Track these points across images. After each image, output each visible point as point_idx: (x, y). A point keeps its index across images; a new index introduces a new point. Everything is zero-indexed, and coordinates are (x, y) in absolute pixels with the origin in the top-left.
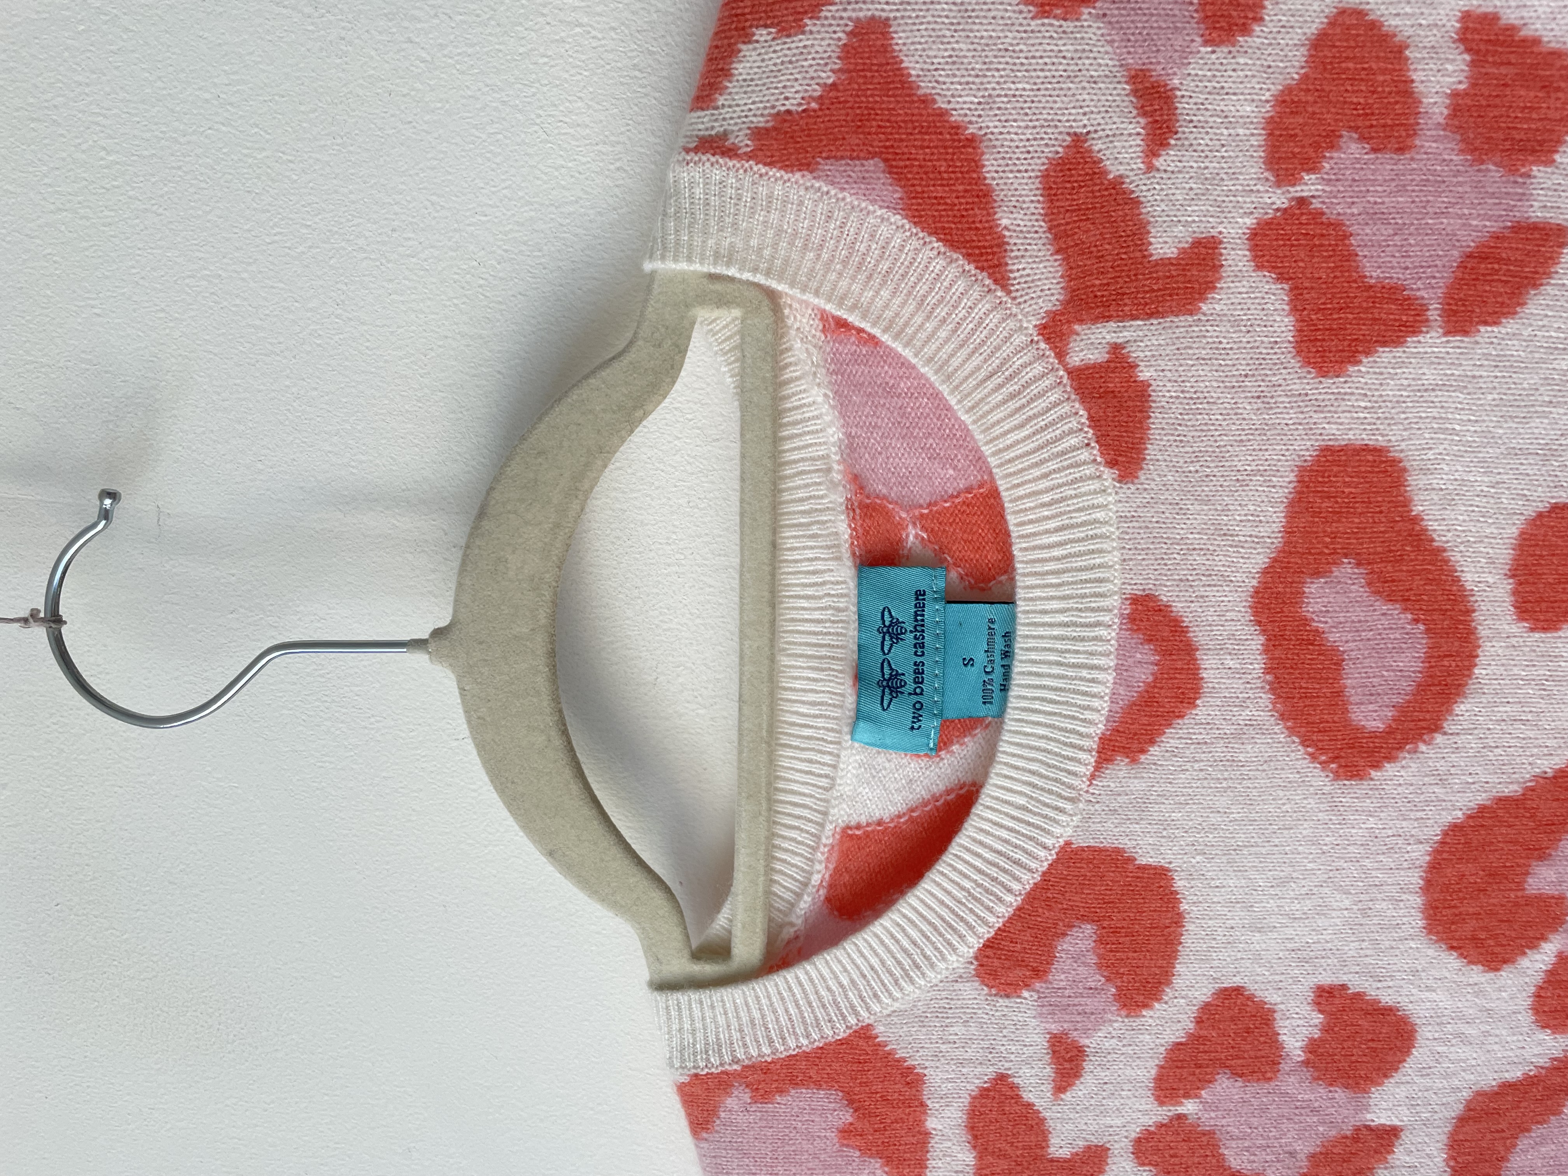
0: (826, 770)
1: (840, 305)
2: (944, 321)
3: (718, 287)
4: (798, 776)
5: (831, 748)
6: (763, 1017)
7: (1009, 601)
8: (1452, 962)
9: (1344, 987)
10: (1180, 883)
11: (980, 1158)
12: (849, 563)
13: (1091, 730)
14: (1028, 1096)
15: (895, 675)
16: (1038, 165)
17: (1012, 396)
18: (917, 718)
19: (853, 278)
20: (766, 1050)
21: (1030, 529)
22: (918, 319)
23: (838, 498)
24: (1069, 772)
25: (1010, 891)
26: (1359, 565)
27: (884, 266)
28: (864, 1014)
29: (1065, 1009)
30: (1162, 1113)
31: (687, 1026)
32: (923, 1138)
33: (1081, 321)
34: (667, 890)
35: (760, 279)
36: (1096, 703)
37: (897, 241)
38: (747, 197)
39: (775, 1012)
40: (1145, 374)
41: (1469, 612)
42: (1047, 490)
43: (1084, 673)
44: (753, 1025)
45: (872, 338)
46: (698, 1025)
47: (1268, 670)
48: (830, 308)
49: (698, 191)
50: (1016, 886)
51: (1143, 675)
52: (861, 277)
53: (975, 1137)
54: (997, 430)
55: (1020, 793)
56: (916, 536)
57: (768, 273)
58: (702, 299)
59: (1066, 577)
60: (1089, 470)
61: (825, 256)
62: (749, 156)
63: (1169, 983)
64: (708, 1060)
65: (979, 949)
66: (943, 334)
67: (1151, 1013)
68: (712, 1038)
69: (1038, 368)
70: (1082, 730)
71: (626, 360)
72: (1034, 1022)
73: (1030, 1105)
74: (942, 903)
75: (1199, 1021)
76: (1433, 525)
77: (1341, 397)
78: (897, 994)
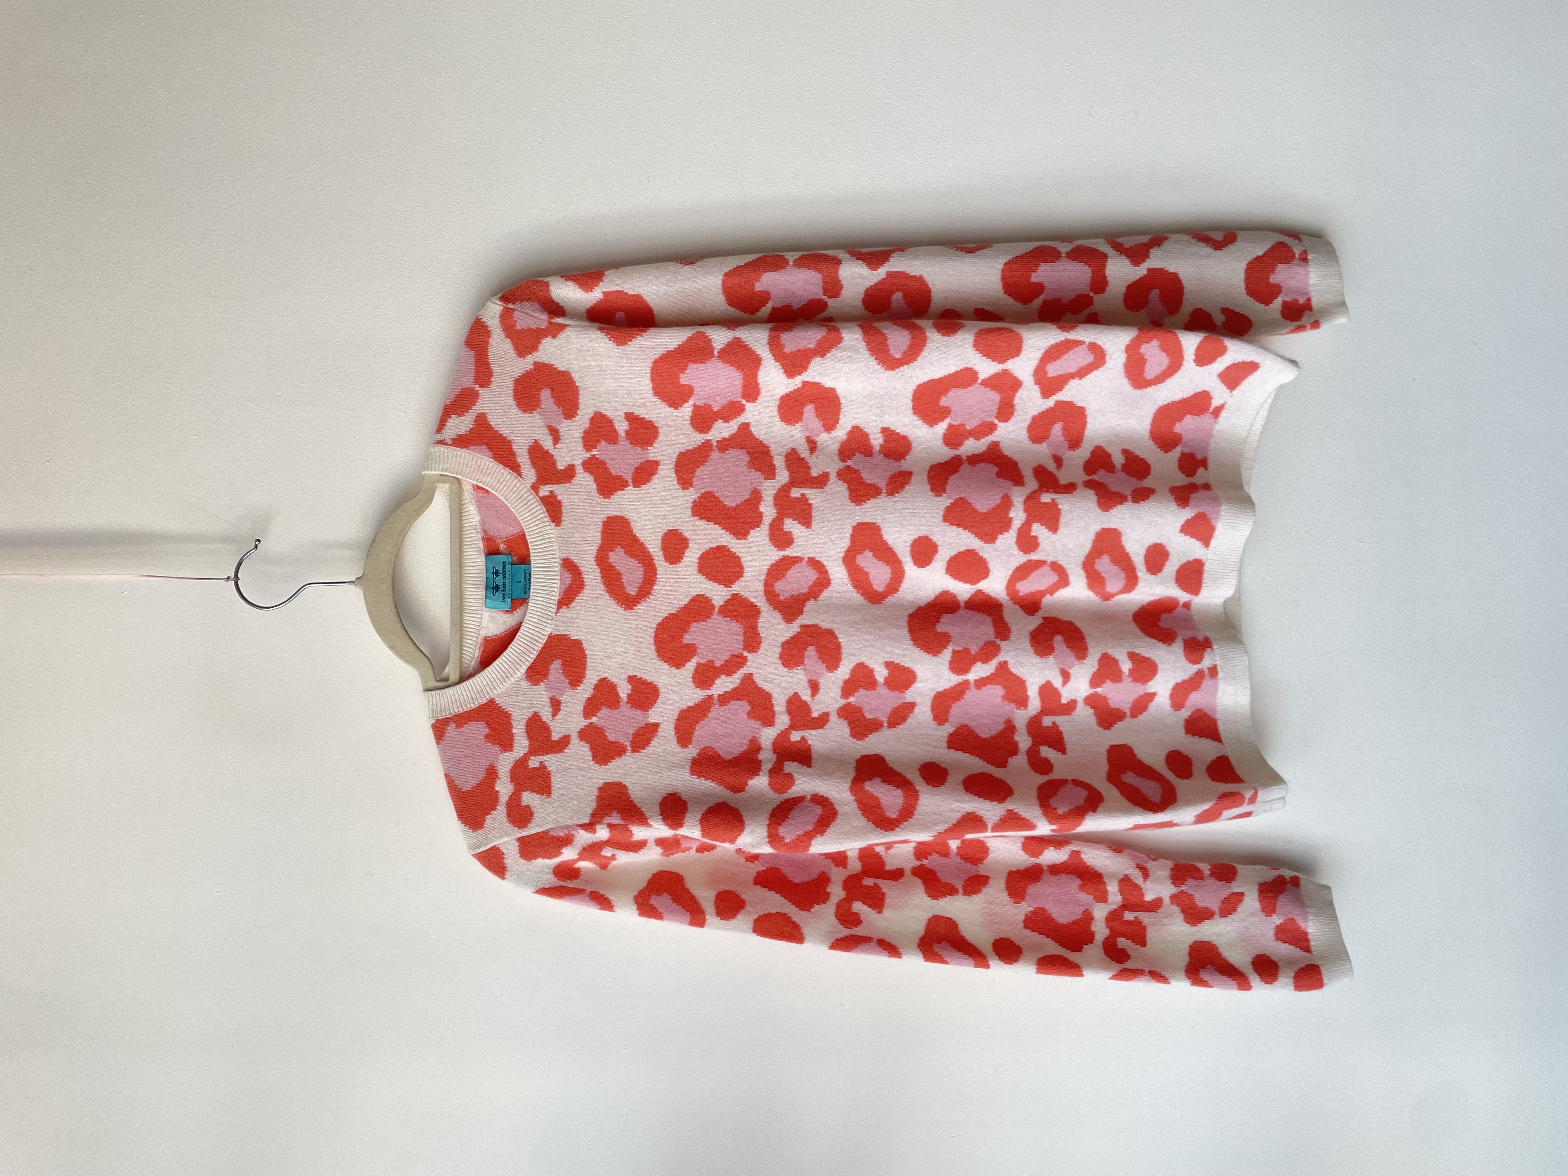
0: (479, 620)
1: (477, 482)
2: (505, 485)
3: (442, 478)
4: (470, 622)
5: (480, 612)
6: (459, 698)
7: (529, 563)
8: (666, 666)
9: (636, 676)
10: (584, 645)
11: (530, 742)
12: (483, 555)
13: (555, 598)
14: (544, 719)
15: (497, 586)
16: (527, 447)
17: (525, 504)
18: (504, 598)
19: (480, 475)
20: (460, 709)
21: (533, 540)
22: (498, 485)
23: (480, 536)
24: (549, 611)
25: (535, 650)
26: (622, 548)
27: (488, 472)
28: (491, 694)
29: (553, 688)
30: (586, 722)
31: (434, 703)
32: (512, 736)
33: (541, 485)
34: (429, 659)
35: (454, 475)
36: (555, 590)
37: (491, 465)
38: (451, 455)
39: (463, 696)
40: (559, 498)
41: (652, 560)
42: (537, 529)
43: (551, 581)
44: (456, 701)
45: (487, 491)
46: (438, 702)
47: (602, 578)
48: (474, 483)
49: (437, 454)
50: (536, 648)
51: (568, 581)
52: (483, 474)
53: (528, 735)
54: (522, 514)
55: (535, 618)
56: (503, 547)
57: (457, 474)
58: (439, 481)
59: (544, 554)
60: (548, 523)
61: (472, 469)
62: (451, 445)
63: (584, 677)
64: (441, 714)
65: (527, 670)
66: (505, 488)
67: (580, 688)
68: (443, 707)
69: (531, 497)
70: (552, 598)
71: (417, 497)
72: (544, 693)
73: (545, 722)
74: (514, 655)
75: (594, 689)
76: (640, 537)
77: (611, 504)
78: (502, 687)
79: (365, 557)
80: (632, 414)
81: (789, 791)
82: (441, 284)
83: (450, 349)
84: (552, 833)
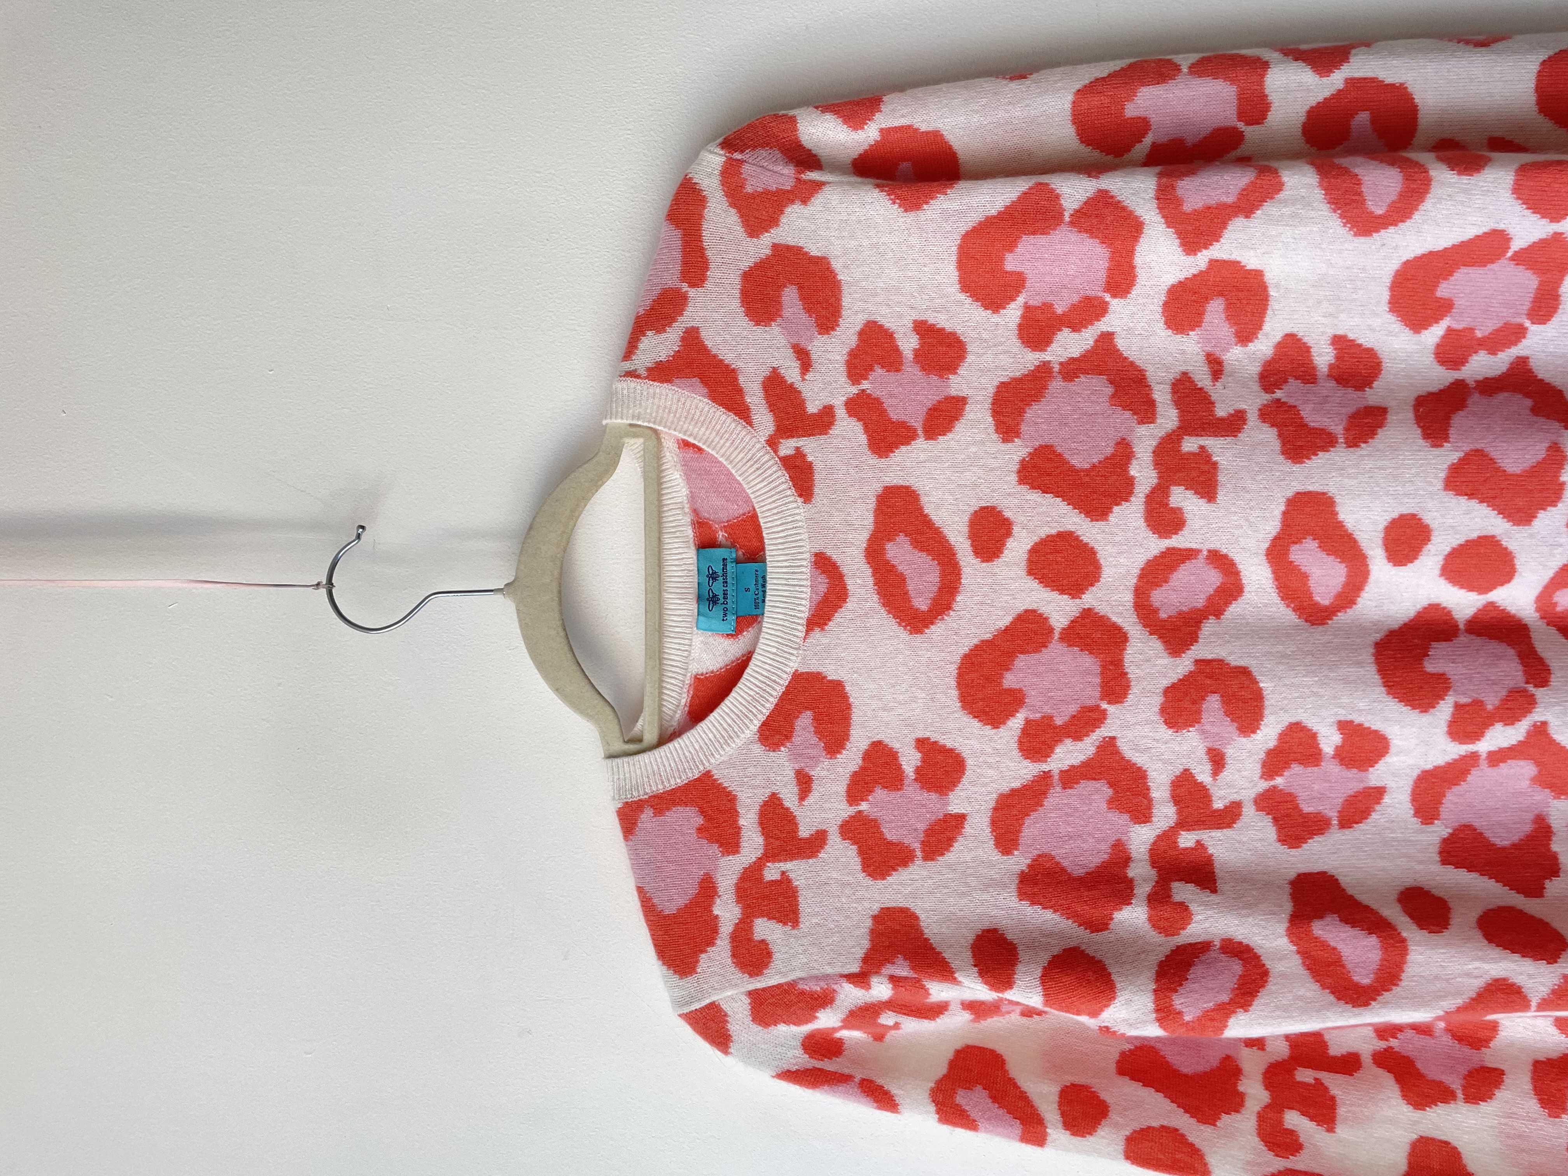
0: (687, 648)
1: (685, 434)
2: (727, 439)
3: (634, 429)
4: (673, 652)
5: (688, 636)
6: (659, 769)
7: (764, 561)
8: (976, 723)
9: (928, 739)
10: (848, 688)
11: (766, 840)
12: (693, 548)
13: (802, 615)
14: (787, 804)
15: (715, 596)
16: (761, 379)
17: (758, 469)
18: (725, 615)
19: (690, 424)
20: (661, 787)
21: (769, 525)
22: (717, 439)
23: (688, 519)
24: (794, 635)
25: (772, 696)
26: (906, 536)
27: (702, 419)
28: (707, 764)
29: (800, 755)
30: (851, 811)
31: (622, 777)
32: (738, 829)
33: (782, 438)
34: (613, 708)
35: (651, 425)
36: (803, 602)
37: (706, 409)
38: (645, 393)
39: (664, 766)
40: (810, 458)
41: (954, 554)
42: (775, 508)
43: (797, 588)
44: (654, 775)
45: (700, 450)
46: (627, 775)
47: (875, 584)
48: (681, 436)
49: (625, 392)
50: (775, 693)
51: (823, 588)
52: (693, 423)
53: (763, 829)
54: (753, 483)
55: (773, 647)
56: (723, 536)
57: (654, 423)
58: (627, 435)
59: (786, 546)
60: (792, 499)
61: (678, 415)
62: (646, 378)
63: (848, 739)
64: (632, 794)
65: (760, 727)
66: (728, 444)
67: (841, 756)
68: (634, 782)
69: (767, 457)
70: (799, 615)
71: (594, 460)
72: (787, 764)
73: (788, 809)
74: (741, 703)
75: (864, 759)
76: (934, 518)
77: (889, 466)
78: (722, 753)
79: (518, 552)
80: (924, 322)
81: (1183, 933)
82: (629, 132)
83: (643, 232)
84: (801, 986)
